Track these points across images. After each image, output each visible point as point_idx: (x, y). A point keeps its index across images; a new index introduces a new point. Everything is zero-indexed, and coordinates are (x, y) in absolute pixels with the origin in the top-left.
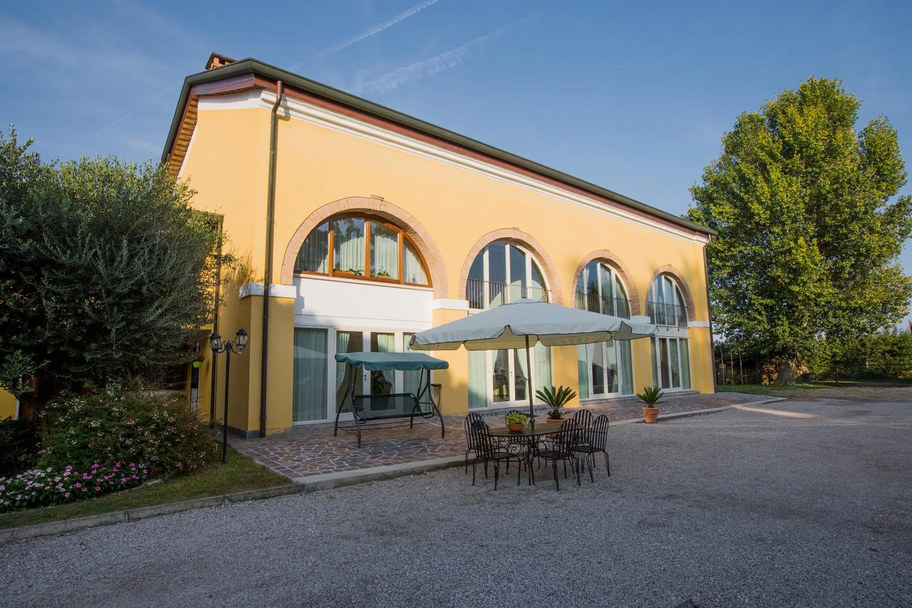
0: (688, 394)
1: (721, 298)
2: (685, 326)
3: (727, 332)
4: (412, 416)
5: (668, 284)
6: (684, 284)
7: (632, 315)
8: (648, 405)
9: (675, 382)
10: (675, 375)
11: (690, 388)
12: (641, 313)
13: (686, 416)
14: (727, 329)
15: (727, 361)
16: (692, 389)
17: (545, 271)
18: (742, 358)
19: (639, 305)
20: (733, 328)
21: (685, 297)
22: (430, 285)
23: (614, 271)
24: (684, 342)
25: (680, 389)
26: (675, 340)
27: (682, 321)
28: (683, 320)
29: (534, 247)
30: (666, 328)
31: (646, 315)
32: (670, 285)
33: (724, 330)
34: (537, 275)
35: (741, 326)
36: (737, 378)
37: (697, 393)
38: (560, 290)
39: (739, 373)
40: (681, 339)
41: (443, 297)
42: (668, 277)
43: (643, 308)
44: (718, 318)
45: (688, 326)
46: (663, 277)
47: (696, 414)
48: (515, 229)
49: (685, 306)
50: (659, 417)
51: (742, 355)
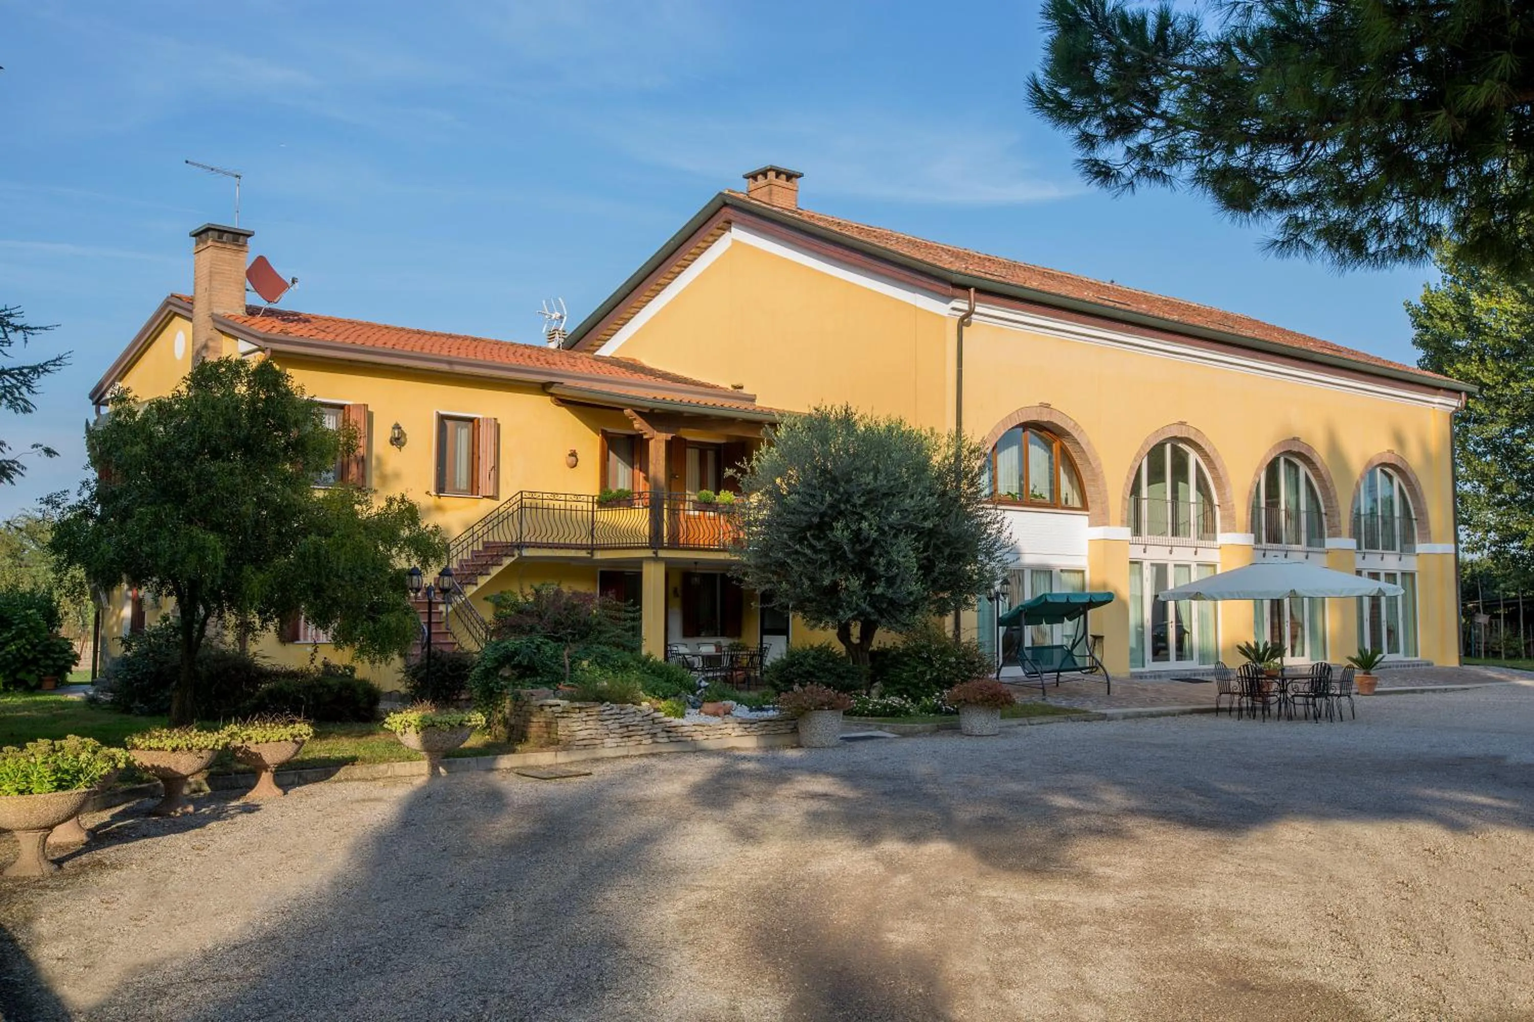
0: (1414, 666)
1: (1483, 477)
2: (1412, 551)
3: (1494, 549)
4: (1059, 671)
5: (1387, 480)
6: (1413, 481)
7: (1329, 536)
8: (1363, 671)
9: (1391, 646)
10: (1392, 632)
11: (1416, 655)
12: (1343, 533)
13: (1413, 691)
14: (1494, 543)
15: (1490, 607)
16: (1419, 658)
17: (1213, 478)
18: (1524, 603)
19: (1340, 522)
20: (1505, 540)
21: (1413, 502)
22: (1085, 507)
23: (1303, 469)
24: (1408, 579)
25: (1400, 657)
26: (1394, 575)
27: (1405, 542)
28: (1408, 540)
29: (1203, 446)
30: (1380, 556)
31: (1350, 537)
32: (1388, 484)
33: (1487, 545)
34: (1202, 487)
35: (1524, 538)
36: (1514, 644)
37: (1428, 665)
38: (1233, 505)
39: (1516, 634)
40: (1403, 574)
41: (1104, 524)
42: (1387, 470)
43: (1345, 522)
44: (1475, 518)
45: (1417, 552)
46: (1378, 470)
47: (1428, 690)
48: (1182, 423)
49: (1414, 517)
50: (1377, 689)
51: (1523, 598)
